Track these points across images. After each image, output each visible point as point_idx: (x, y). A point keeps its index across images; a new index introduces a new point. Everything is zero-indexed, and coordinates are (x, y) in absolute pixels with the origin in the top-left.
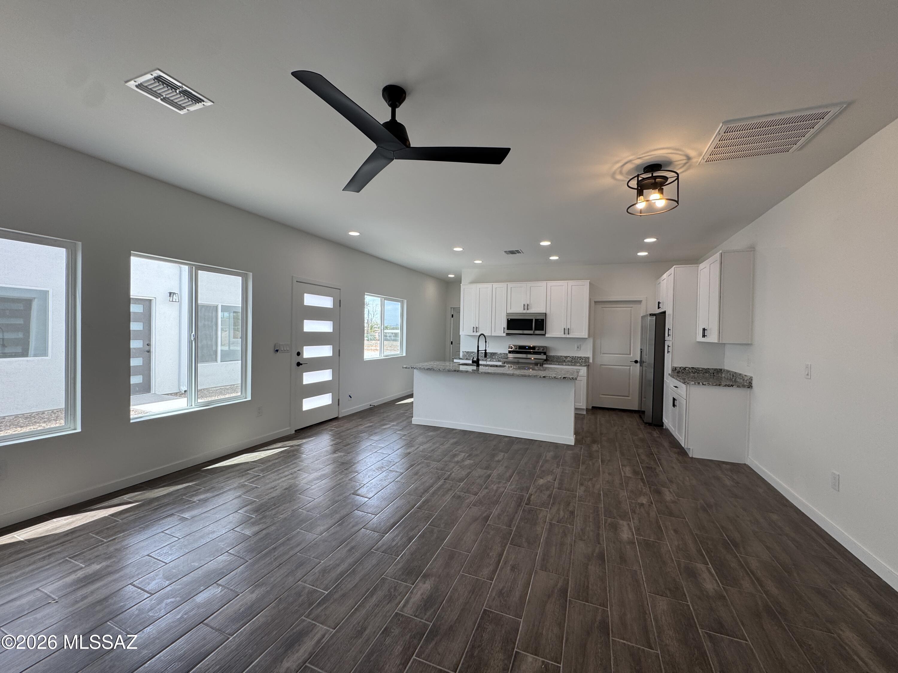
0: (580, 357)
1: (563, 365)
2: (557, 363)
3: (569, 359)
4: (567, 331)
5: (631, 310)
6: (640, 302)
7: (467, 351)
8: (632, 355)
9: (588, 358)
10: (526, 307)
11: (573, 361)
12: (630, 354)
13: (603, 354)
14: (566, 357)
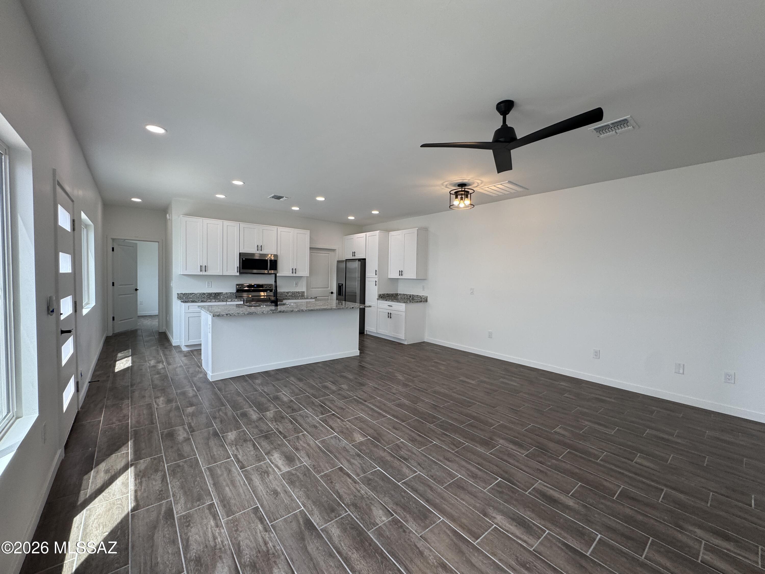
0: (299, 292)
1: (298, 299)
2: (294, 298)
3: (290, 294)
4: (294, 271)
5: (329, 256)
6: (334, 250)
7: (184, 292)
8: (329, 289)
9: (304, 292)
10: (260, 248)
11: (293, 296)
12: (328, 288)
13: (312, 288)
14: (288, 293)
